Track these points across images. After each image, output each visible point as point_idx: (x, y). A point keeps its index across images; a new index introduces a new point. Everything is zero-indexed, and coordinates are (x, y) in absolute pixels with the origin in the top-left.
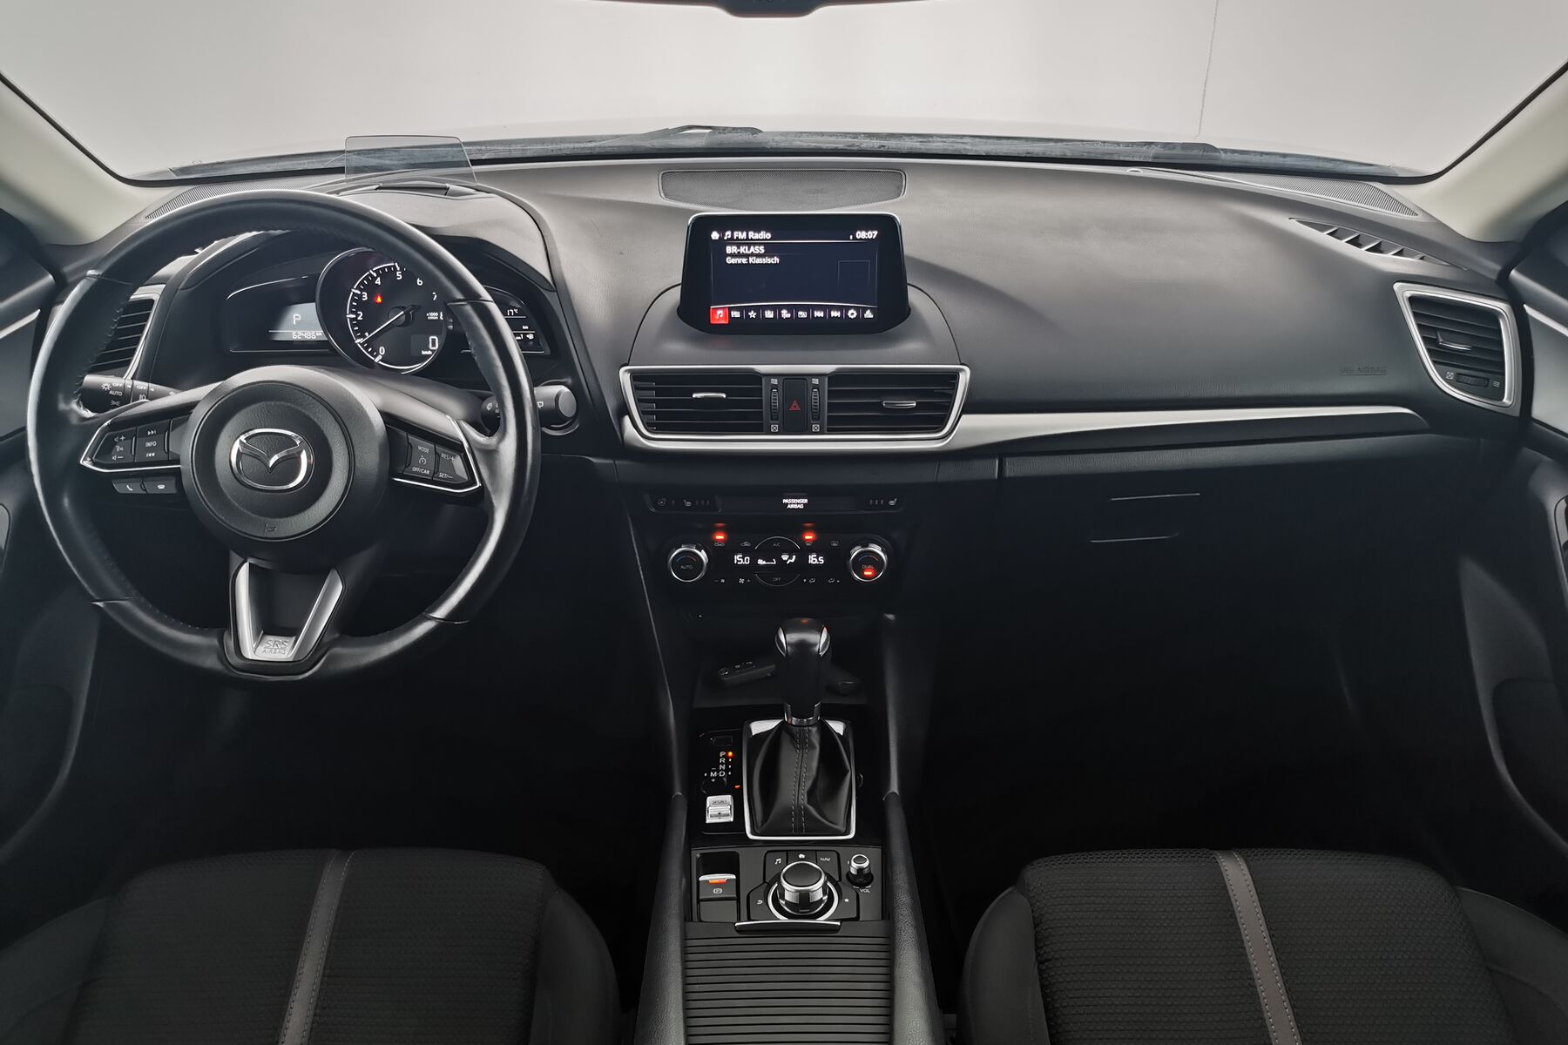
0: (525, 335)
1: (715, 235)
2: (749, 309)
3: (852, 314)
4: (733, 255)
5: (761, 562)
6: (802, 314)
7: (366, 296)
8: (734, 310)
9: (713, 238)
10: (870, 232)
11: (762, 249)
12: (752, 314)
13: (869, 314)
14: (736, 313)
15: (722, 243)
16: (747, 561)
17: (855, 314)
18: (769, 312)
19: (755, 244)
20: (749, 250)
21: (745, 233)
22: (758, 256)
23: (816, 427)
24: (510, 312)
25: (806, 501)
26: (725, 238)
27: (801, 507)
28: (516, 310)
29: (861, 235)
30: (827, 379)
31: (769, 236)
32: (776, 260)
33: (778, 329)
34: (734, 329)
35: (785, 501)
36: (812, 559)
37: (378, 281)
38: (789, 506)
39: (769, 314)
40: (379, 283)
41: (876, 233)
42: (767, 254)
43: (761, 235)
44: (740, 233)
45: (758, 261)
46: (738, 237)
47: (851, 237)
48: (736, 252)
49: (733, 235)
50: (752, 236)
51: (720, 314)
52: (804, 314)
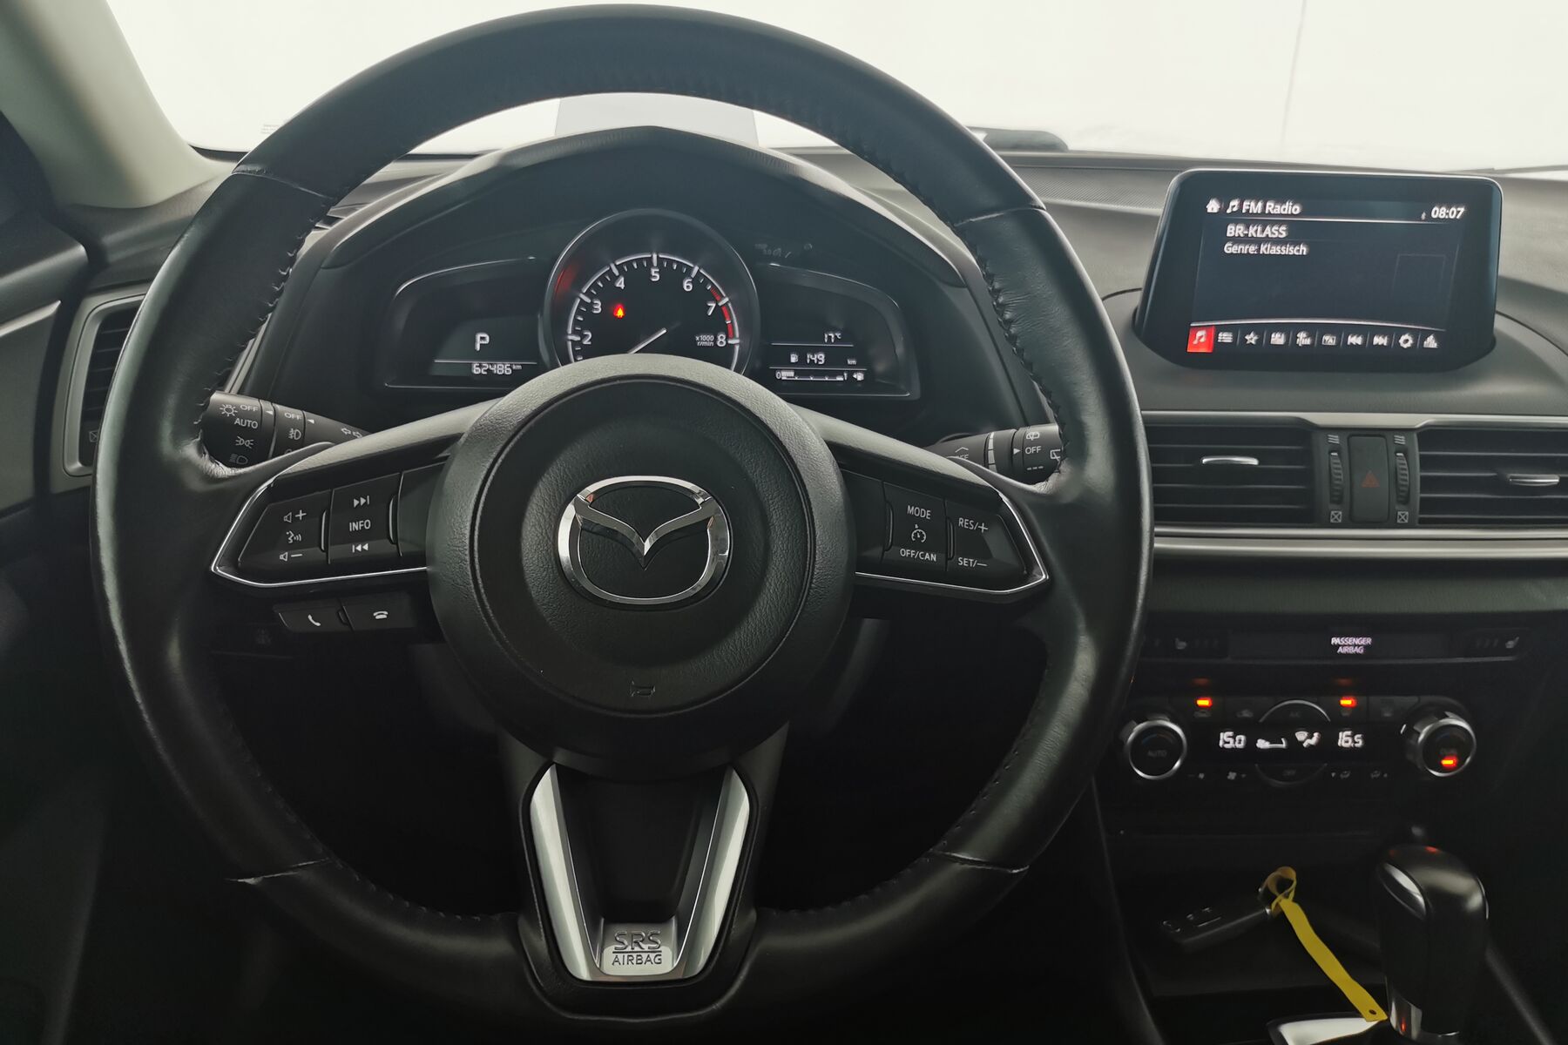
0: (851, 374)
1: (1213, 206)
2: (1249, 329)
3: (1406, 341)
4: (1236, 240)
5: (1262, 744)
6: (1329, 340)
7: (599, 307)
8: (1224, 331)
9: (1210, 209)
10: (1453, 209)
11: (1282, 232)
12: (1252, 338)
13: (1431, 343)
14: (1225, 334)
15: (1223, 219)
16: (1240, 742)
17: (1411, 341)
18: (1278, 335)
19: (1273, 223)
20: (1263, 231)
21: (1260, 204)
22: (1277, 242)
23: (1403, 514)
24: (829, 337)
25: (1369, 641)
26: (1229, 211)
27: (1360, 650)
28: (838, 335)
29: (1439, 212)
30: (1415, 435)
31: (1297, 209)
32: (1304, 249)
33: (1291, 362)
34: (1221, 360)
35: (1335, 641)
36: (1345, 739)
37: (621, 283)
38: (1340, 650)
39: (1278, 339)
40: (622, 286)
41: (1462, 210)
42: (1291, 240)
43: (1286, 207)
44: (1253, 204)
45: (1275, 250)
46: (1248, 210)
47: (1423, 216)
48: (1242, 235)
49: (1241, 205)
50: (1271, 209)
51: (1201, 337)
52: (1331, 341)
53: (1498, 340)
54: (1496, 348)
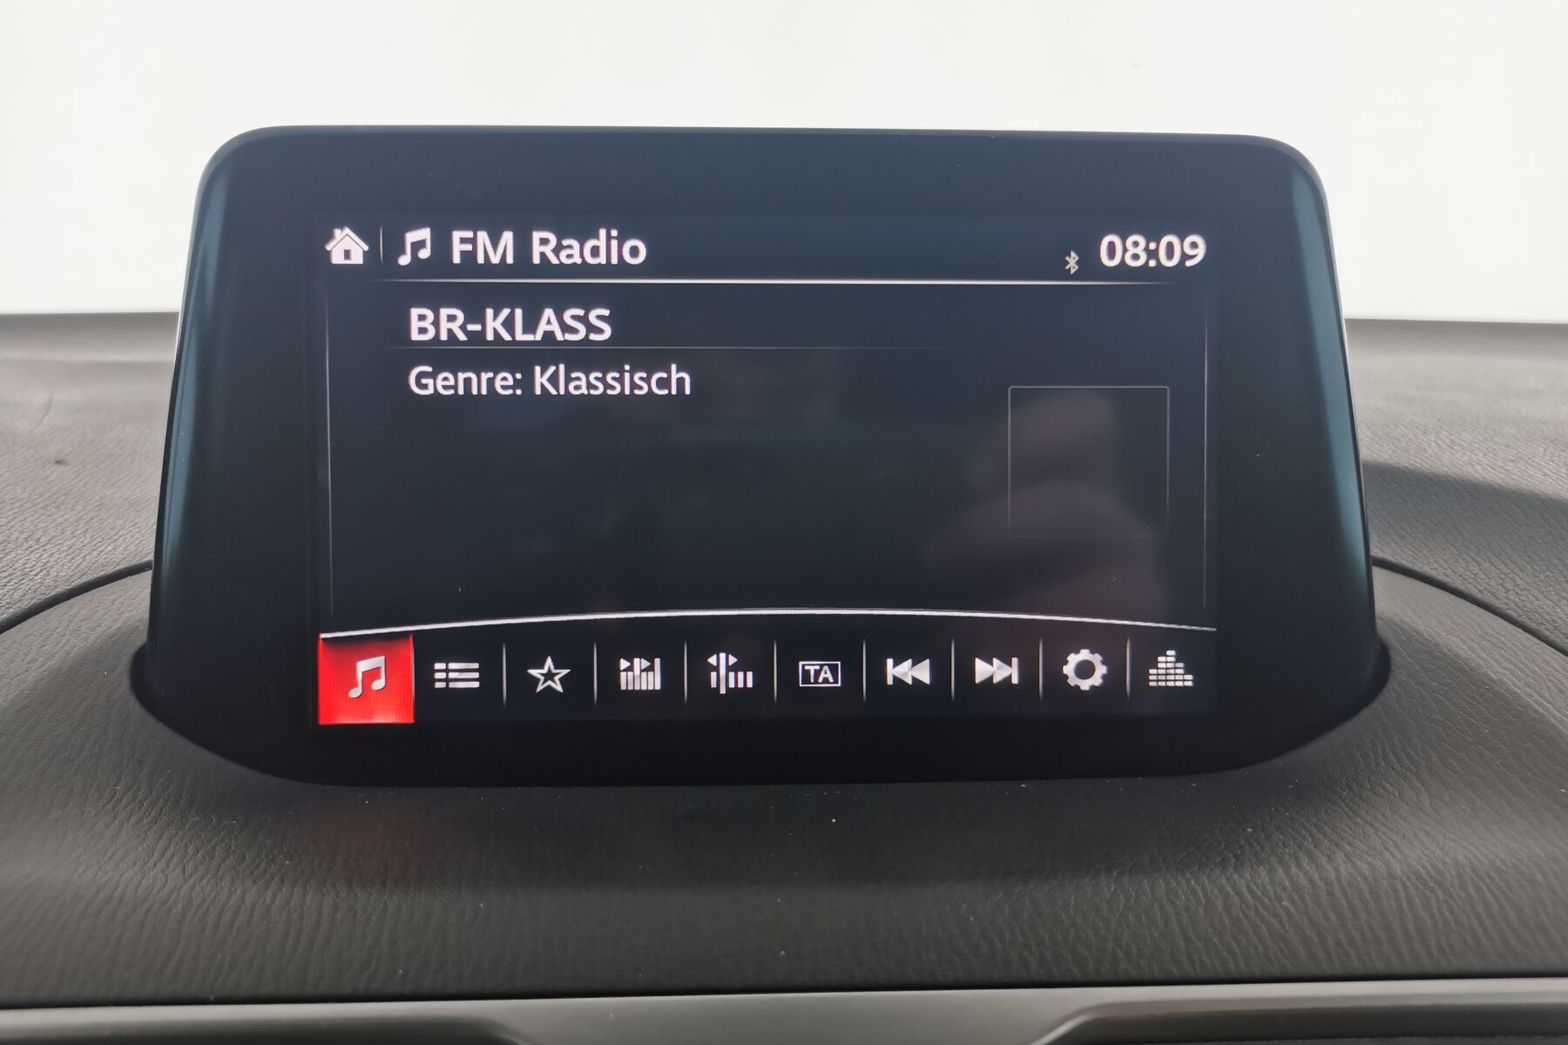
1: (347, 247)
2: (532, 646)
3: (1085, 670)
4: (444, 356)
8: (450, 654)
9: (337, 258)
10: (1170, 238)
11: (599, 325)
12: (548, 675)
13: (1169, 671)
15: (385, 286)
18: (640, 664)
19: (561, 299)
20: (530, 326)
21: (508, 237)
22: (582, 357)
26: (404, 260)
29: (1125, 250)
31: (636, 251)
32: (679, 378)
41: (1199, 240)
43: (601, 243)
44: (483, 236)
45: (582, 384)
46: (469, 257)
47: (1072, 261)
48: (462, 337)
49: (442, 244)
50: (548, 250)
51: (372, 675)
52: (826, 674)
53: (1400, 658)
54: (1392, 684)
